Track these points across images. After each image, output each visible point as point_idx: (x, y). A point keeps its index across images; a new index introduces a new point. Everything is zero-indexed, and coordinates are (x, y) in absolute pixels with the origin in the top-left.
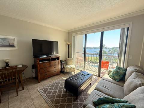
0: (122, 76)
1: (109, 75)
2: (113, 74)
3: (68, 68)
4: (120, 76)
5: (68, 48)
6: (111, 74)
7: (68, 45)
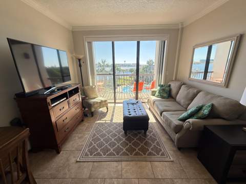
0: (168, 93)
1: (156, 95)
2: (159, 92)
3: (97, 103)
4: (167, 93)
5: (80, 66)
6: (157, 94)
7: (79, 60)
